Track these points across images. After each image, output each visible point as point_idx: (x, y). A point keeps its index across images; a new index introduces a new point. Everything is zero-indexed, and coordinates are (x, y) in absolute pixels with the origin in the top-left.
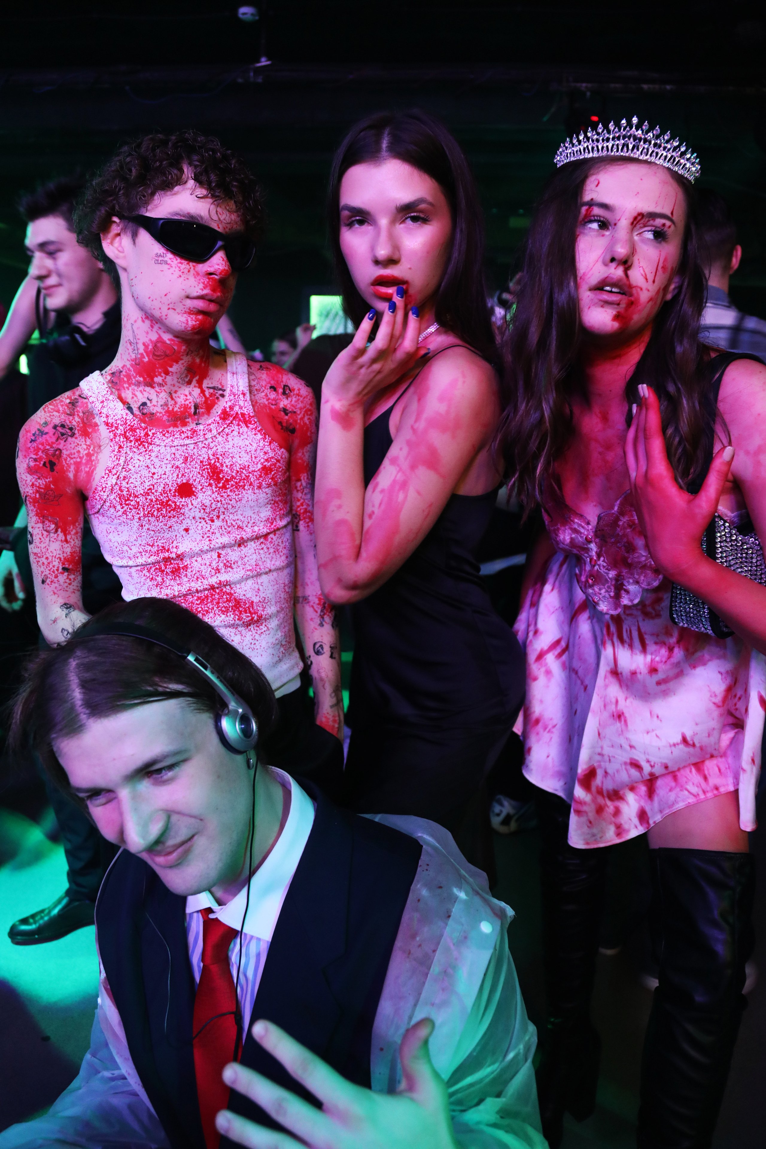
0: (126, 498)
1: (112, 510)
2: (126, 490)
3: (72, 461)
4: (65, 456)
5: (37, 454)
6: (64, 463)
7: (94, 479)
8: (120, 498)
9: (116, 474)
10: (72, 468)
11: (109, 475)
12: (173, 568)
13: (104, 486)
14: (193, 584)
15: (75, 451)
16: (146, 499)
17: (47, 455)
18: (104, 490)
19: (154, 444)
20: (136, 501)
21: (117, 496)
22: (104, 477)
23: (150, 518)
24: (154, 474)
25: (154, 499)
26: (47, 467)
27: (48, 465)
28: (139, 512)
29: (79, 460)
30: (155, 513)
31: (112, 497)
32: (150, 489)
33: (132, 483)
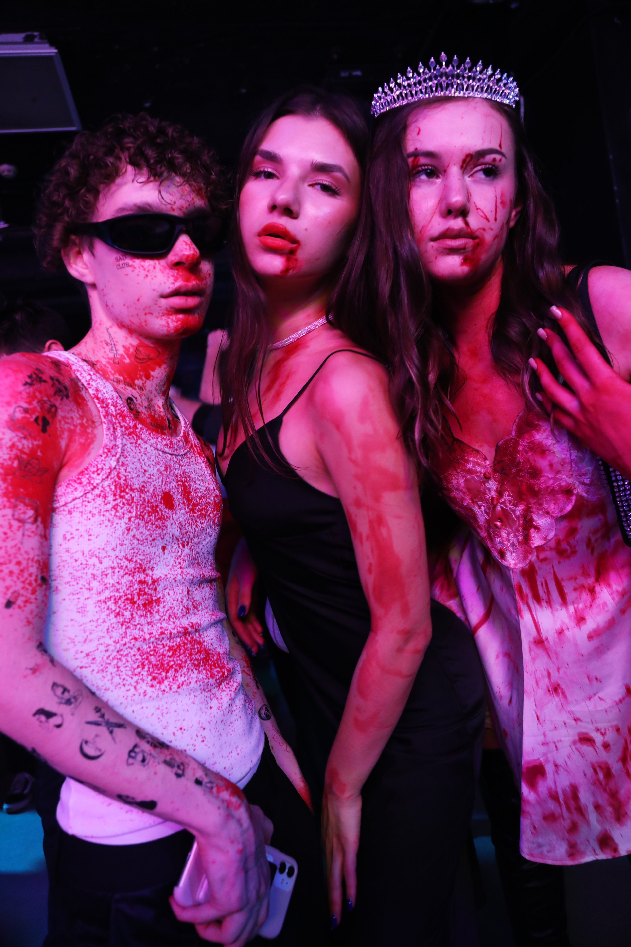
0: (123, 489)
1: (100, 501)
2: (124, 478)
3: (66, 426)
4: (59, 417)
5: (30, 403)
6: (58, 426)
7: (89, 454)
8: (116, 486)
9: (115, 456)
10: (66, 435)
11: (107, 455)
12: (146, 600)
13: (100, 466)
14: (164, 625)
15: (68, 415)
16: (140, 496)
17: (42, 408)
18: (99, 472)
19: (142, 439)
20: (131, 495)
21: (113, 483)
22: (101, 456)
23: (140, 522)
24: (145, 471)
25: (147, 500)
26: (38, 424)
27: (40, 422)
28: (132, 511)
29: (72, 427)
30: (146, 517)
31: (106, 483)
32: (143, 486)
33: (129, 472)
